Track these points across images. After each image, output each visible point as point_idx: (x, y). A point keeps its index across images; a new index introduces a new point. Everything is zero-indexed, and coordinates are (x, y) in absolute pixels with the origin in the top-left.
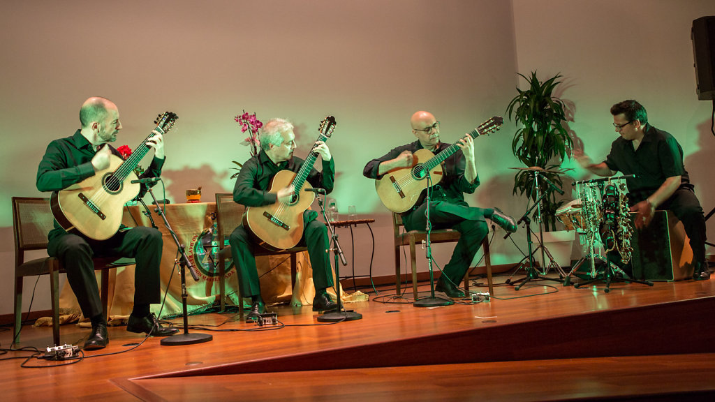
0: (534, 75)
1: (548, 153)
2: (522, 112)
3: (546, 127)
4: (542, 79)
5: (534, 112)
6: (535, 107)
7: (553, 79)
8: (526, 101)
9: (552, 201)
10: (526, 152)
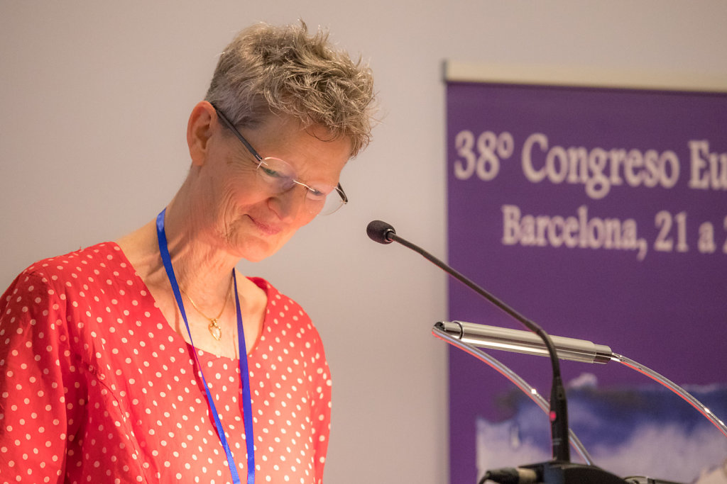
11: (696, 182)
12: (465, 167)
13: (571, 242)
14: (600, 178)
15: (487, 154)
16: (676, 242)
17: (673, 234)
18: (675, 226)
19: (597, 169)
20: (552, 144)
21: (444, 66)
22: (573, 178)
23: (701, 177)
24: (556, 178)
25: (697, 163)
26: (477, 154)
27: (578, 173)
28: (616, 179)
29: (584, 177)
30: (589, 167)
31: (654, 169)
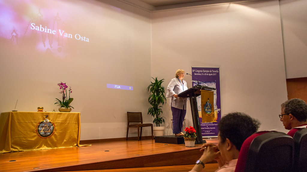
0: (156, 78)
1: (159, 103)
2: (152, 90)
3: (159, 94)
4: (159, 80)
5: (156, 89)
6: (156, 88)
7: (162, 80)
8: (153, 86)
9: (159, 117)
10: (152, 102)
13: (198, 75)
16: (203, 75)
21: (192, 67)
23: (204, 72)
30: (198, 71)
31: (202, 71)
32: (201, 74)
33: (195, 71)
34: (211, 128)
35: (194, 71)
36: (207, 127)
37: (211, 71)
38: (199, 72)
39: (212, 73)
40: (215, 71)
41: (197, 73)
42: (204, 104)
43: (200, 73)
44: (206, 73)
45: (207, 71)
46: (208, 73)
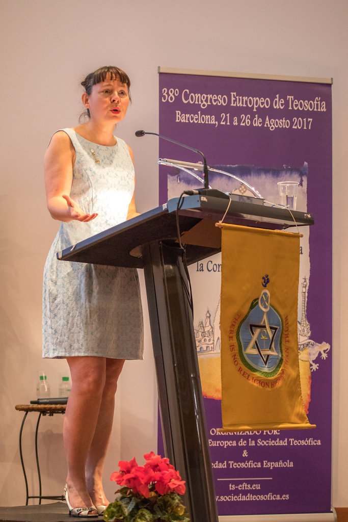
11: (232, 105)
12: (165, 99)
13: (196, 122)
14: (204, 103)
15: (171, 95)
16: (226, 123)
17: (226, 120)
18: (226, 117)
19: (204, 100)
20: (190, 93)
21: (159, 67)
22: (197, 103)
23: (234, 104)
24: (191, 102)
25: (233, 99)
26: (169, 95)
27: (198, 101)
28: (209, 103)
29: (200, 103)
30: (201, 99)
31: (220, 100)
32: (218, 119)
33: (178, 99)
34: (271, 465)
35: (172, 95)
36: (244, 460)
37: (279, 104)
38: (204, 105)
39: (287, 114)
40: (306, 105)
41: (193, 109)
42: (238, 314)
43: (212, 110)
44: (247, 110)
45: (259, 102)
46: (262, 113)
